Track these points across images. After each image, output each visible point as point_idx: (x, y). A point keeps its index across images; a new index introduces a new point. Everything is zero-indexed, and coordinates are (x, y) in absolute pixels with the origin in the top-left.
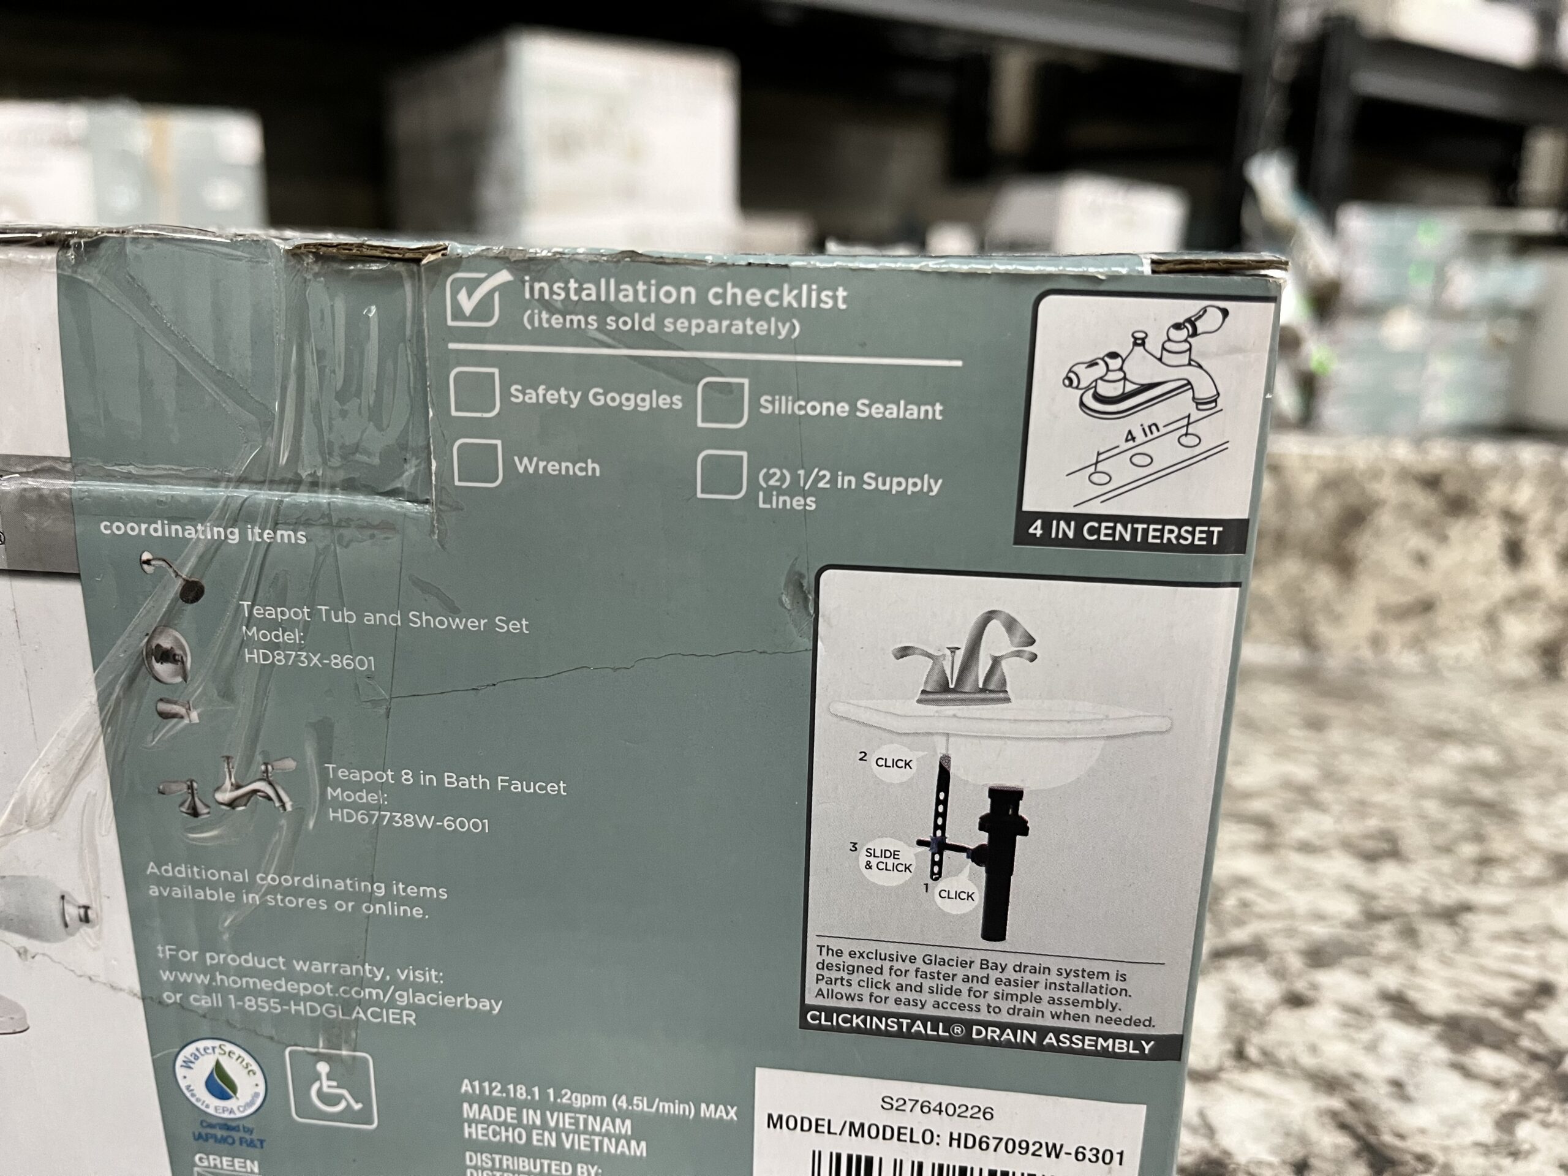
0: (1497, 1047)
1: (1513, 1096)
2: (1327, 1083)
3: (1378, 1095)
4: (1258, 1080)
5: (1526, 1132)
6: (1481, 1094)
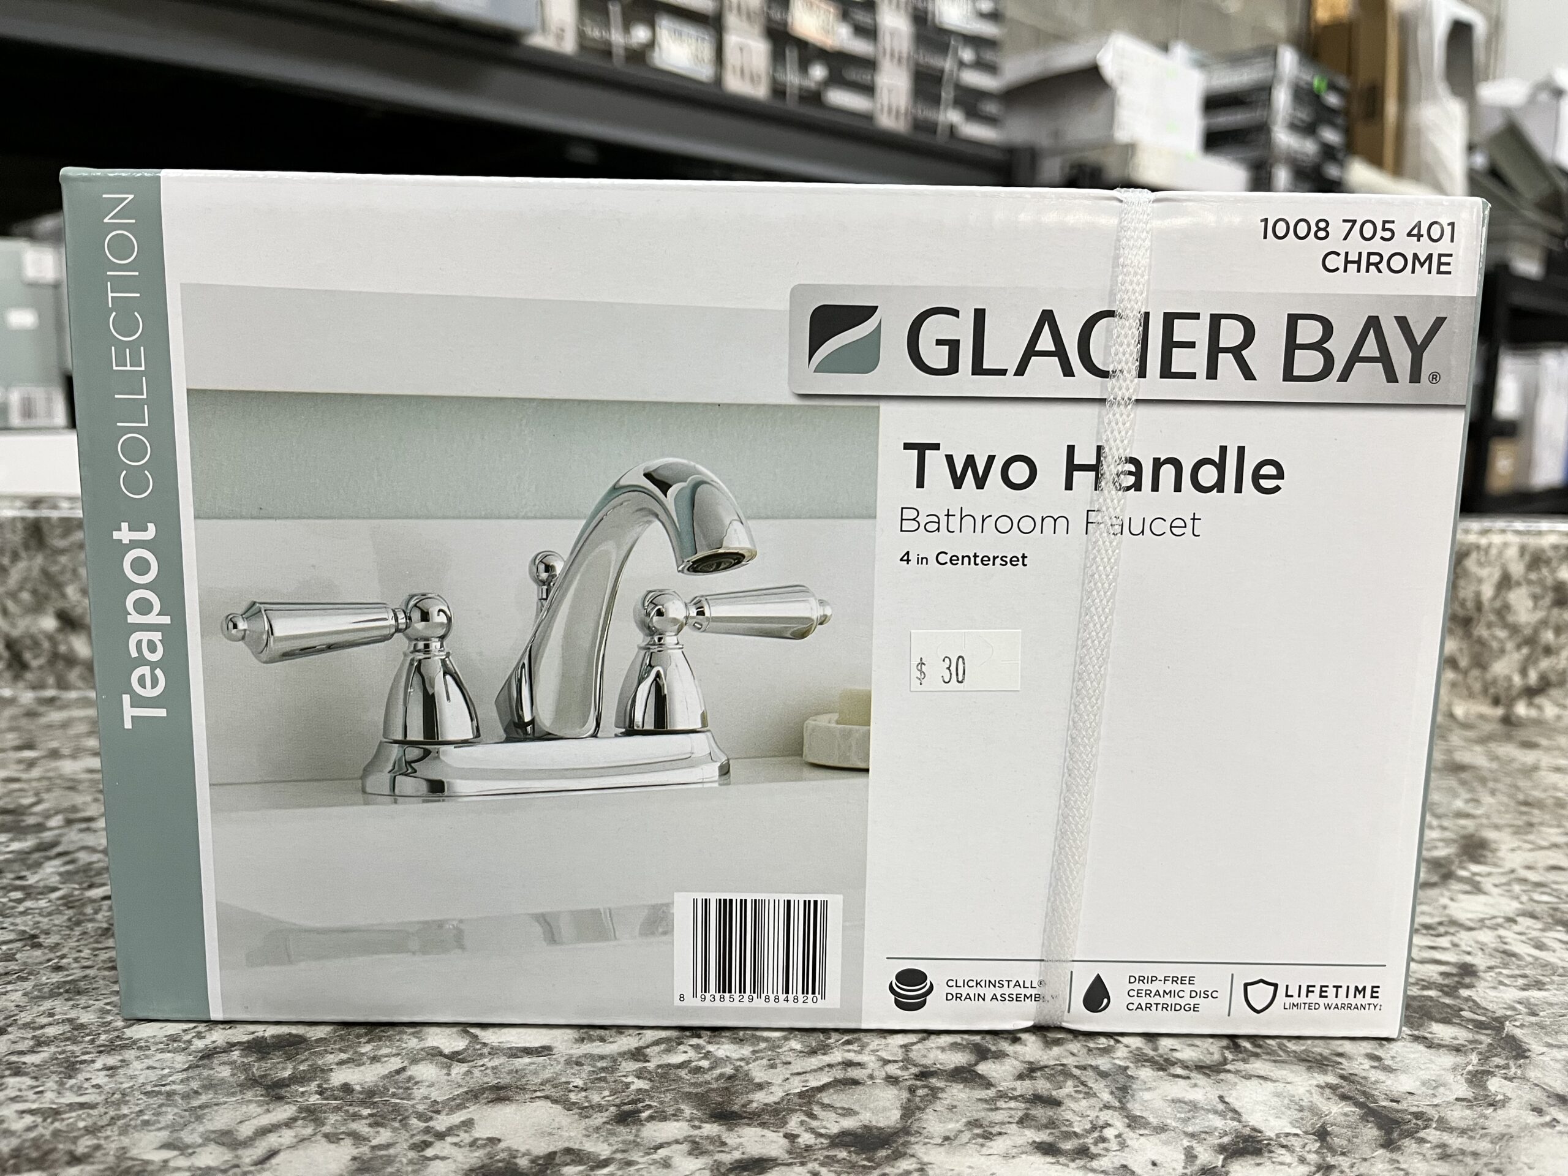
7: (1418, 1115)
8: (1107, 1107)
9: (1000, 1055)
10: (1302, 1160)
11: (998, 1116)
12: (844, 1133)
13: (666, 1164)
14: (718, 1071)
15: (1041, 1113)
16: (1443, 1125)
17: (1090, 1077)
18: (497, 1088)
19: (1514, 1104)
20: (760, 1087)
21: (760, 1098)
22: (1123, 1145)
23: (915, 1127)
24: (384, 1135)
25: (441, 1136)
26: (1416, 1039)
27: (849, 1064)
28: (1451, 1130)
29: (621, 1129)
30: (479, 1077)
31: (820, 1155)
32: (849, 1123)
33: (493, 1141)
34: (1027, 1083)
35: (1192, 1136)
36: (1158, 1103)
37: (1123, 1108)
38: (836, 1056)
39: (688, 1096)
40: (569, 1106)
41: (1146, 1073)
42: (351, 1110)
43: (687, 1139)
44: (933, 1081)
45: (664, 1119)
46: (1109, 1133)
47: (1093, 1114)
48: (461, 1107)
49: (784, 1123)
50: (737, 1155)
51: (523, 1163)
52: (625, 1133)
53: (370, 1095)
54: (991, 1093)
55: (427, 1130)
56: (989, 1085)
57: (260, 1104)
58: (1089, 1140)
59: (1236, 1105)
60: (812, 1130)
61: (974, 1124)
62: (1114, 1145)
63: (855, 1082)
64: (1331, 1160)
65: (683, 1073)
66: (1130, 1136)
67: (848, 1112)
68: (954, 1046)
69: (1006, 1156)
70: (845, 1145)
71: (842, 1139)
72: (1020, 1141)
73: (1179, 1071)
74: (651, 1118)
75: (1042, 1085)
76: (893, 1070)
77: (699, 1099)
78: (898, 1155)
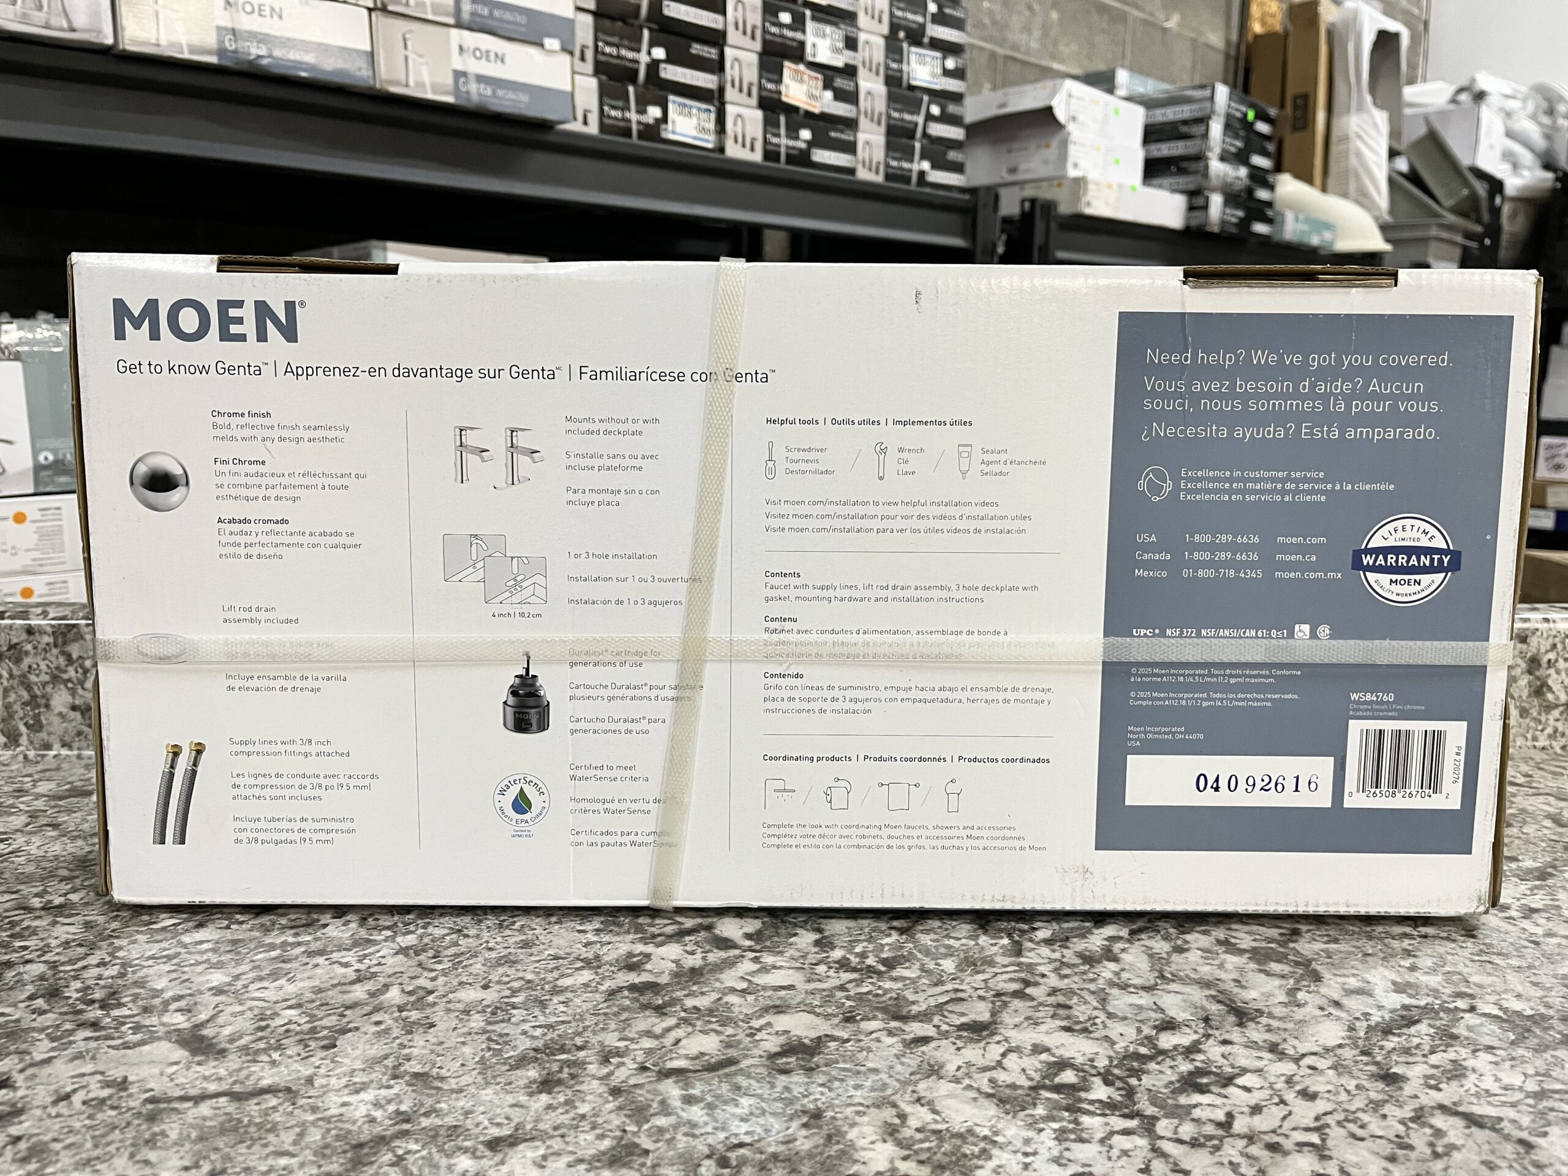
0: (1278, 961)
1: (1292, 981)
2: (1205, 984)
3: (1230, 986)
4: (1174, 987)
5: (1301, 995)
6: (1277, 982)
7: (1257, 1010)
8: (1095, 1009)
9: (1036, 984)
10: (1196, 1032)
11: (1040, 1014)
12: (963, 1024)
13: (878, 1040)
14: (888, 996)
15: (1061, 1012)
16: (1270, 1015)
17: (1085, 994)
18: (775, 1007)
19: (1310, 1005)
20: (913, 1003)
21: (915, 1009)
22: (1105, 1027)
23: (999, 1020)
24: (730, 1031)
25: (759, 1030)
26: (1261, 971)
27: (957, 990)
28: (1274, 1018)
29: (848, 1025)
30: (763, 1002)
31: (954, 1035)
32: (964, 1020)
33: (786, 1032)
34: (1053, 998)
35: (1140, 1021)
36: (1122, 1006)
37: (1104, 1009)
38: (949, 986)
39: (877, 1009)
40: (818, 1015)
41: (1115, 991)
42: (707, 1019)
43: (884, 1029)
44: (1003, 998)
45: (869, 1020)
46: (1098, 1021)
47: (1089, 1012)
48: (761, 1016)
49: (931, 1020)
50: (912, 1036)
51: (807, 1041)
52: (851, 1027)
53: (711, 1012)
54: (1034, 1003)
55: (751, 1028)
56: (1033, 999)
57: (656, 1017)
58: (1088, 1025)
59: (1163, 1006)
60: (947, 1023)
61: (1028, 1018)
62: (1101, 1027)
63: (962, 1000)
64: (1210, 1032)
65: (870, 997)
66: (1108, 1022)
67: (963, 1014)
68: (1011, 980)
69: (1047, 1033)
70: (965, 1030)
71: (962, 1027)
72: (1053, 1026)
73: (1132, 990)
74: (862, 1020)
75: (1061, 999)
76: (981, 993)
77: (884, 1010)
78: (993, 1034)
